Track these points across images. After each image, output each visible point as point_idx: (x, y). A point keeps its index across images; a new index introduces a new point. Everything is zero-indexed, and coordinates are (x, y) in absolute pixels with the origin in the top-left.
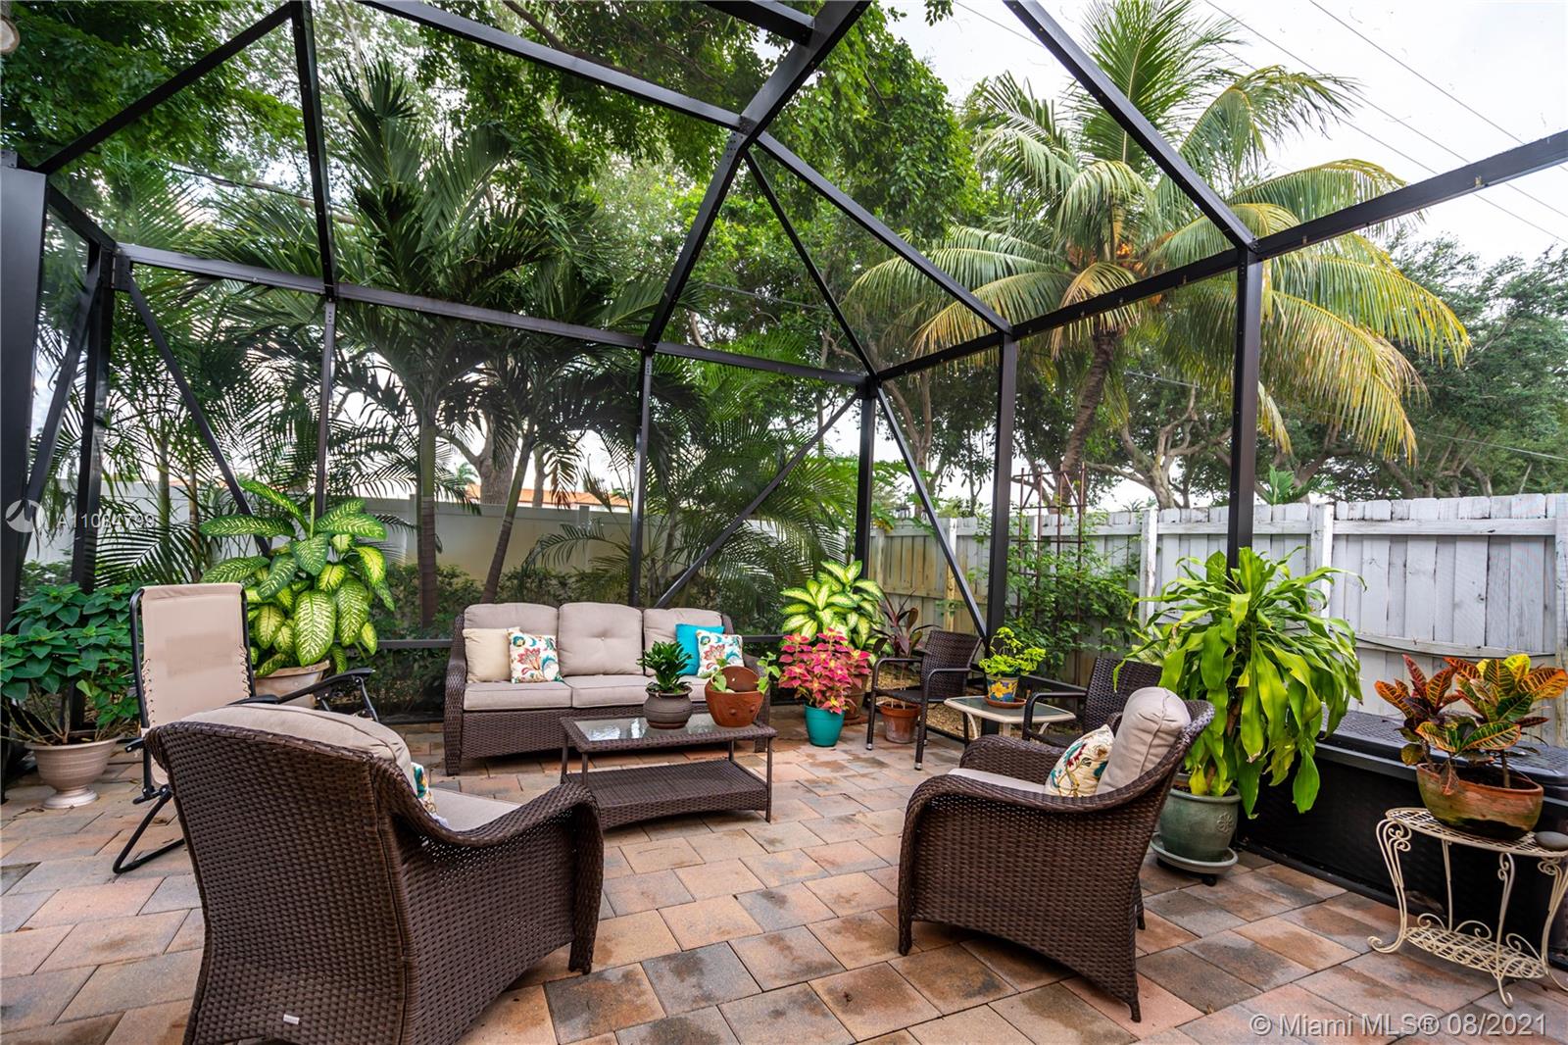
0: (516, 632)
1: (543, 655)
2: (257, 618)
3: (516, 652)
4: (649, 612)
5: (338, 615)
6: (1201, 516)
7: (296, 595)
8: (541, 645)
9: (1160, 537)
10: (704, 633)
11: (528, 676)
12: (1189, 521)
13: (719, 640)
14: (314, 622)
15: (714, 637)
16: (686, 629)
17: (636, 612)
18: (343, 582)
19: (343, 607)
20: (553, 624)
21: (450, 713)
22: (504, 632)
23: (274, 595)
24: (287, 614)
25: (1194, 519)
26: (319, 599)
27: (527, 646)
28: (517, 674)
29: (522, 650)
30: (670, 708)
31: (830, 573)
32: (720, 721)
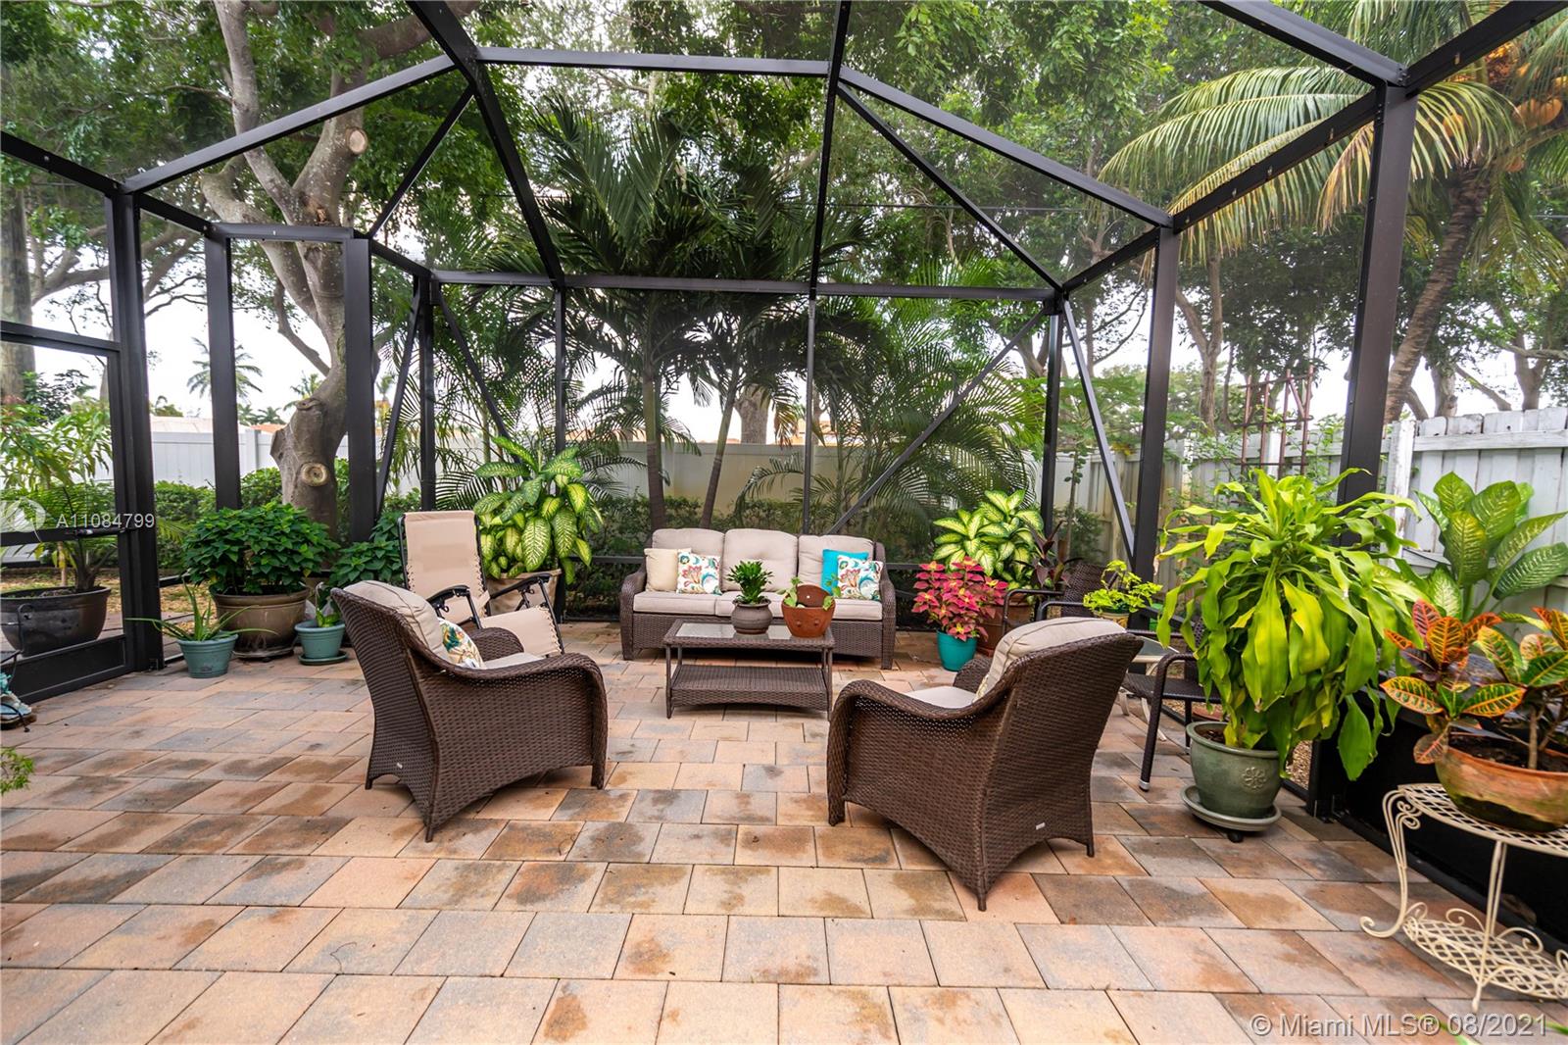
0: (685, 552)
1: (704, 572)
2: (505, 536)
3: (683, 567)
4: (803, 538)
5: (553, 537)
6: (1473, 426)
7: (526, 520)
8: (704, 563)
9: (1417, 456)
10: (845, 558)
11: (689, 588)
12: (1457, 433)
13: (856, 564)
14: (534, 542)
15: (851, 562)
16: (830, 555)
17: (793, 538)
18: (559, 510)
19: (558, 529)
20: (720, 546)
21: (623, 614)
22: (675, 551)
23: (510, 518)
24: (521, 532)
25: (1462, 430)
26: (540, 523)
27: (691, 563)
28: (681, 586)
29: (686, 567)
30: (751, 616)
31: (993, 504)
32: (796, 632)
